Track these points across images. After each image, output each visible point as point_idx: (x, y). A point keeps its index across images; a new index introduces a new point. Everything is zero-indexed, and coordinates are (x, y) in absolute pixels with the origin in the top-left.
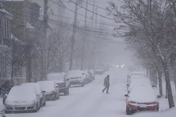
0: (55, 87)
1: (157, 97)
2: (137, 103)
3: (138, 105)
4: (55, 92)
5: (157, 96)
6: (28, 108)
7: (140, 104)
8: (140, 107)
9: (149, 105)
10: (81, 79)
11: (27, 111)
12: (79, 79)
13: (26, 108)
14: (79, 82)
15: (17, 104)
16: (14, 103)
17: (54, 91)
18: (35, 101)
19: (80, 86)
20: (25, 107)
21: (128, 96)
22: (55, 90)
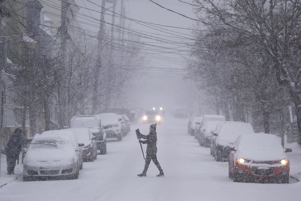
0: (91, 138)
1: (286, 152)
2: (252, 161)
3: (255, 165)
4: (91, 147)
5: (285, 150)
6: (63, 172)
7: (258, 163)
8: (258, 168)
9: (274, 166)
10: (117, 128)
11: (60, 176)
12: (114, 129)
13: (60, 172)
14: (114, 132)
15: (44, 165)
16: (38, 162)
17: (90, 145)
18: (73, 160)
19: (117, 140)
20: (58, 170)
21: (235, 151)
22: (92, 145)
